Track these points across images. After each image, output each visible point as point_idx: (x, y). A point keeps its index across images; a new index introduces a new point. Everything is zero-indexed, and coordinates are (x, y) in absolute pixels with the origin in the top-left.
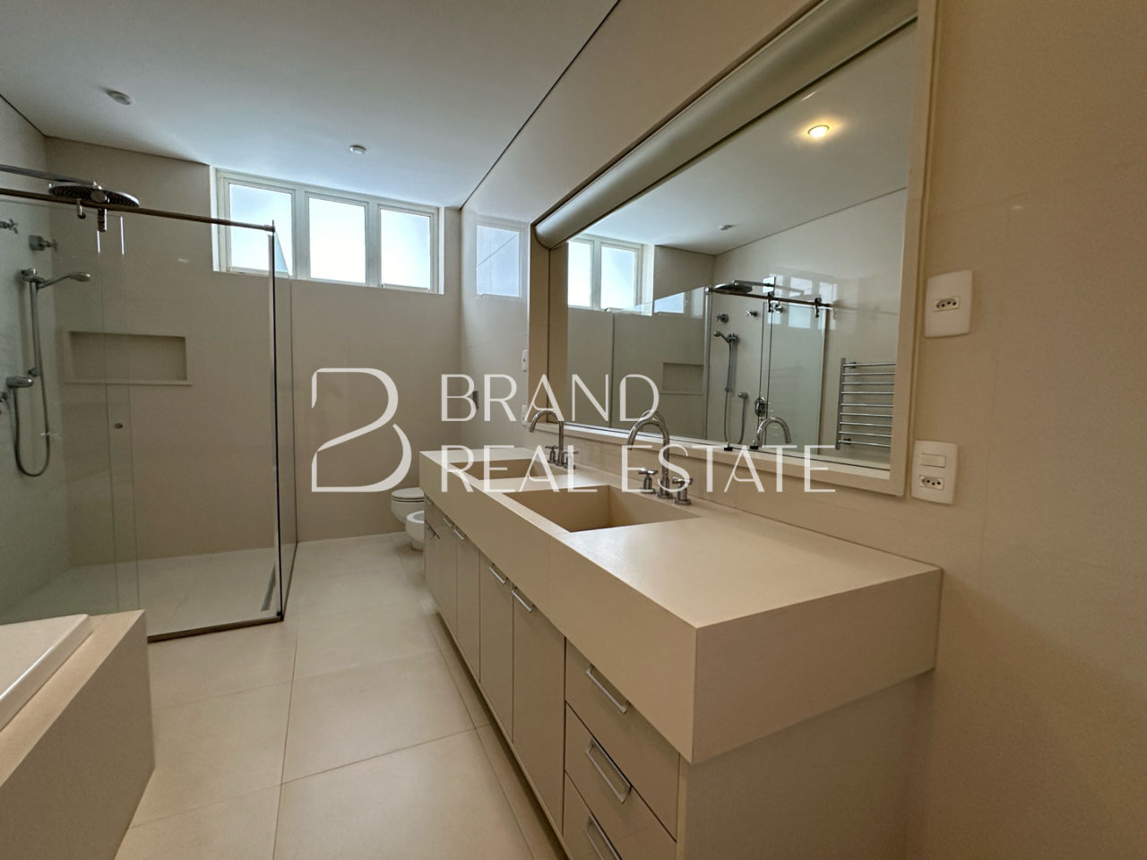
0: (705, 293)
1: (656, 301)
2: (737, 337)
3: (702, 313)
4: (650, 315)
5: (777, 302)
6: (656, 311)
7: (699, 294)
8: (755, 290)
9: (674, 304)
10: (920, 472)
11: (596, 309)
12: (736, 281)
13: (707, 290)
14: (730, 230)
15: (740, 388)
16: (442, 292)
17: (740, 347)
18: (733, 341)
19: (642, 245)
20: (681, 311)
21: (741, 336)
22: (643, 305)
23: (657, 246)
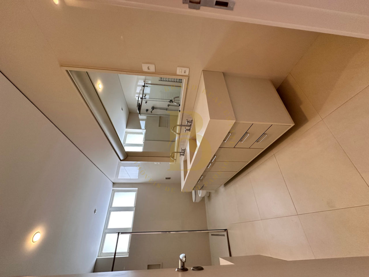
0: (140, 115)
1: (142, 128)
2: (152, 107)
3: (145, 116)
4: (145, 130)
5: (143, 97)
6: (144, 129)
7: (140, 117)
8: (140, 102)
9: (143, 124)
10: (183, 74)
11: (143, 145)
12: (137, 107)
13: (139, 115)
14: (123, 108)
15: (166, 107)
16: (137, 189)
17: (155, 106)
18: (153, 108)
19: (126, 132)
20: (145, 122)
21: (152, 106)
22: (143, 132)
23: (126, 128)
